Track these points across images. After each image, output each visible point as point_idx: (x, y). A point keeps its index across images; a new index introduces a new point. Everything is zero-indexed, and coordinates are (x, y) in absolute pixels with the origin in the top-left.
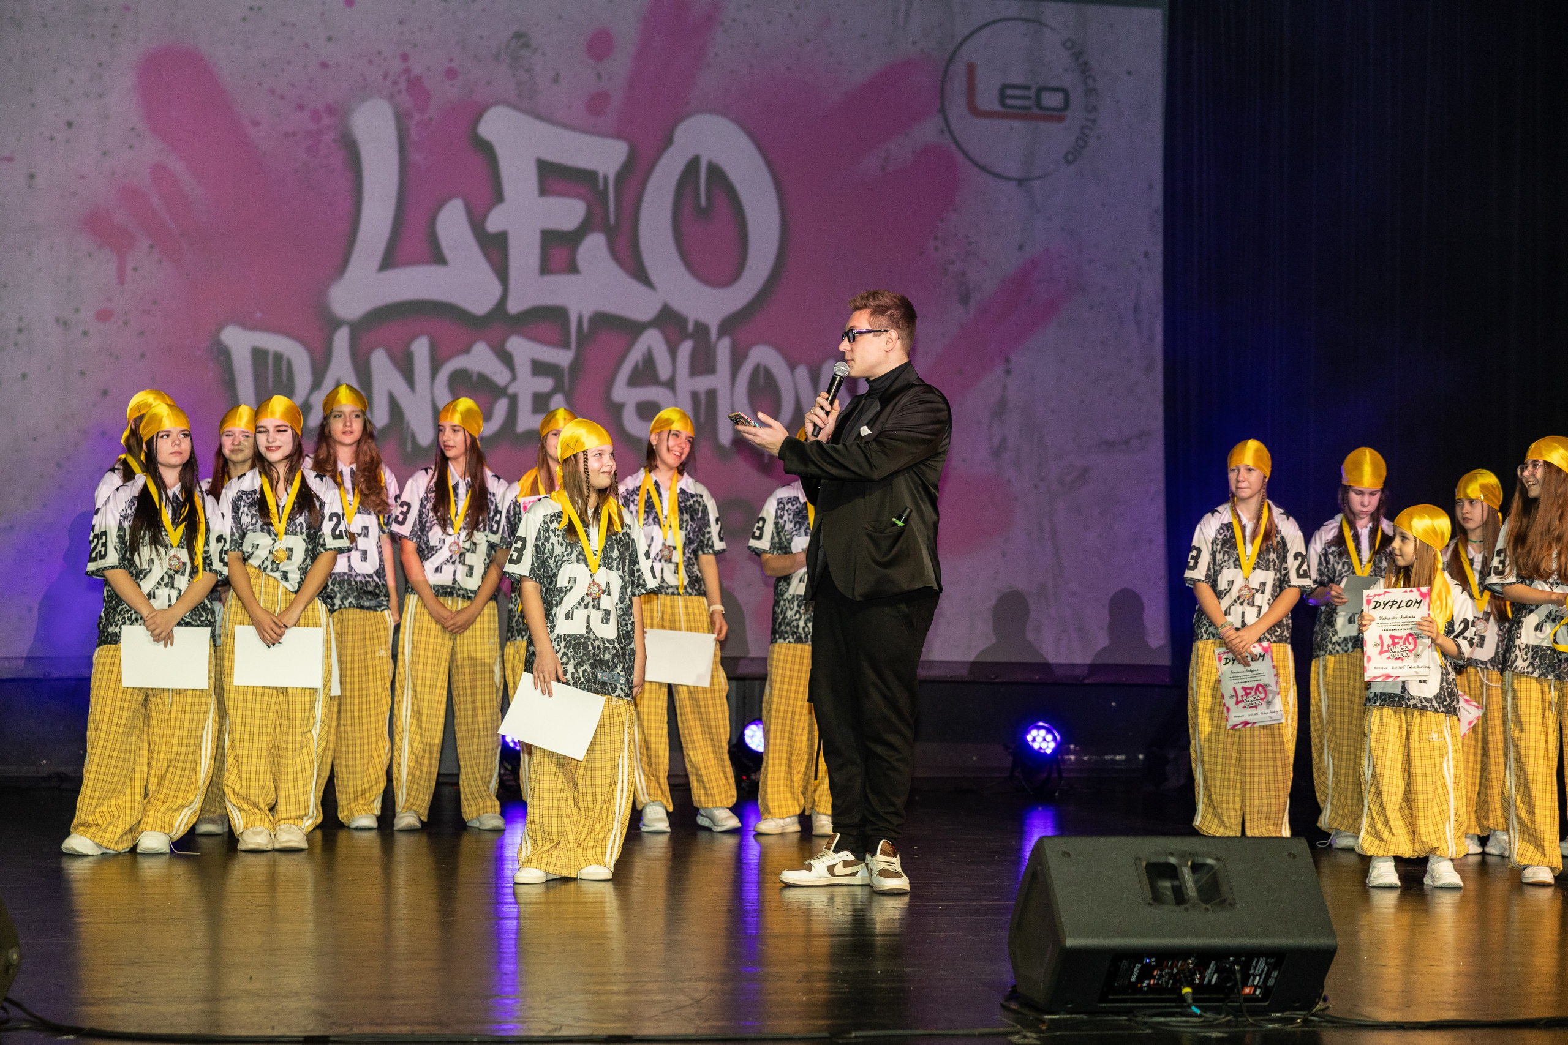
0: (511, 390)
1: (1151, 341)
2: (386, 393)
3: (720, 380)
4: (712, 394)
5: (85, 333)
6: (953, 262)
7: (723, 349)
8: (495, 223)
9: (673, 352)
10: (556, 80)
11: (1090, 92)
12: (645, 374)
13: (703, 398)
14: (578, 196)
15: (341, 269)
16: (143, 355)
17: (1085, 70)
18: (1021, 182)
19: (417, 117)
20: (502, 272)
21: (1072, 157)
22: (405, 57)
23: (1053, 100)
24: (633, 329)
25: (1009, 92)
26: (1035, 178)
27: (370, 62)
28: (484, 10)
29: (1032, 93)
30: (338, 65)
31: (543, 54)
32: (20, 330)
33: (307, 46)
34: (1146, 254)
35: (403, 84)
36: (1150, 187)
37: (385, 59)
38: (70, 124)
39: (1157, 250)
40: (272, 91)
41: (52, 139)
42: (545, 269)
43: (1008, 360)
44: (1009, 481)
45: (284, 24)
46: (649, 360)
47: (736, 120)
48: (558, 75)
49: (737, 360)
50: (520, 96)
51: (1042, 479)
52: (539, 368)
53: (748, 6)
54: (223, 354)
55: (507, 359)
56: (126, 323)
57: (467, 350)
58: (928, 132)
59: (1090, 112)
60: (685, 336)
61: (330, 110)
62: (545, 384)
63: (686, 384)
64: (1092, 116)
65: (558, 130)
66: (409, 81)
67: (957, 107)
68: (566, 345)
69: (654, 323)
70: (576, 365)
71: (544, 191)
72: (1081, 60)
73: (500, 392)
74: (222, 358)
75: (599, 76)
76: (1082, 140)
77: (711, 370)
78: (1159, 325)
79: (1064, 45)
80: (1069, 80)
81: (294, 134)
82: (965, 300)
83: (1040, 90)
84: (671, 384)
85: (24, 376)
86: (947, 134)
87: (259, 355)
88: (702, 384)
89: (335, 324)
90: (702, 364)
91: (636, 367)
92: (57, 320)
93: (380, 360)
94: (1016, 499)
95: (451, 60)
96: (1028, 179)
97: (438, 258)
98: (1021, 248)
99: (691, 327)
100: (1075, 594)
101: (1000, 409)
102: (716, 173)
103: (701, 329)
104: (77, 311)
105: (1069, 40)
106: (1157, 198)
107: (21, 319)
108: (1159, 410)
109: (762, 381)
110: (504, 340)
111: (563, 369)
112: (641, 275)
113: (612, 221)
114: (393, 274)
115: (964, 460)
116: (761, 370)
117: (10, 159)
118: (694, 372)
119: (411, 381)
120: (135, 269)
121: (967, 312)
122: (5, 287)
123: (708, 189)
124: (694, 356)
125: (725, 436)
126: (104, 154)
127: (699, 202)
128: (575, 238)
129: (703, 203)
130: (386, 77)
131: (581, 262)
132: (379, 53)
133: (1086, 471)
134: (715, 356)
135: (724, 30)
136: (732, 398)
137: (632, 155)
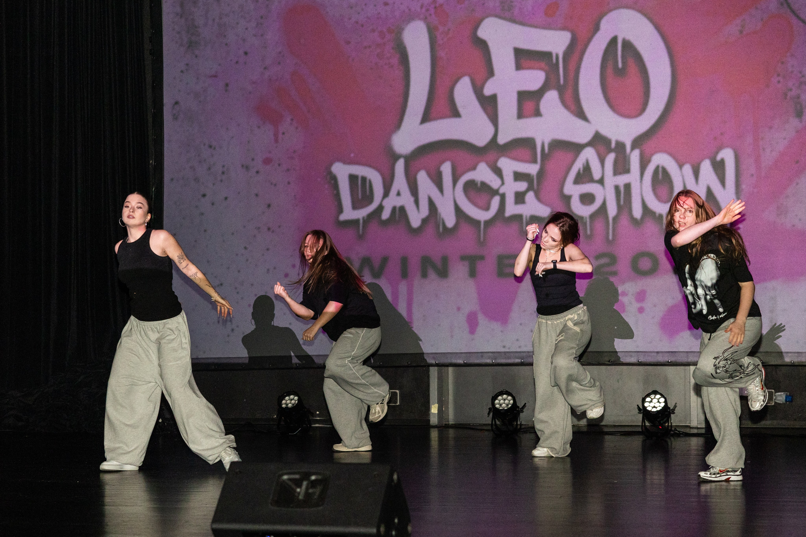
0: (501, 191)
2: (427, 197)
3: (633, 177)
4: (628, 187)
5: (257, 172)
6: (791, 90)
7: (635, 157)
8: (488, 91)
9: (602, 162)
12: (585, 176)
13: (622, 189)
14: (541, 69)
15: (398, 125)
16: (289, 183)
19: (441, 29)
20: (494, 119)
24: (578, 148)
30: (394, 3)
32: (223, 173)
35: (432, 11)
38: (246, 53)
40: (357, 23)
41: (237, 62)
42: (520, 116)
46: (587, 168)
47: (639, 11)
49: (644, 165)
50: (502, 10)
52: (518, 176)
54: (334, 179)
55: (498, 172)
56: (279, 165)
57: (474, 168)
60: (610, 150)
61: (390, 30)
62: (522, 186)
63: (611, 181)
65: (526, 29)
66: (436, 7)
68: (535, 161)
69: (589, 144)
70: (541, 173)
71: (519, 67)
73: (495, 192)
74: (333, 182)
77: (627, 171)
81: (370, 47)
82: (799, 115)
84: (601, 181)
85: (226, 198)
86: (785, 5)
87: (353, 178)
88: (622, 180)
89: (395, 157)
90: (621, 167)
91: (579, 170)
92: (243, 166)
93: (422, 178)
97: (456, 114)
99: (613, 145)
102: (628, 46)
103: (620, 146)
104: (253, 159)
107: (223, 166)
109: (660, 177)
110: (496, 161)
111: (533, 176)
112: (581, 114)
113: (562, 82)
114: (427, 125)
115: (800, 220)
116: (660, 169)
117: (215, 76)
118: (616, 172)
119: (441, 188)
120: (283, 133)
121: (801, 122)
122: (215, 148)
123: (623, 57)
124: (616, 163)
125: (637, 212)
126: (265, 68)
127: (618, 66)
128: (538, 95)
129: (620, 65)
130: (422, 7)
131: (543, 109)
134: (629, 162)
136: (641, 188)
137: (574, 39)
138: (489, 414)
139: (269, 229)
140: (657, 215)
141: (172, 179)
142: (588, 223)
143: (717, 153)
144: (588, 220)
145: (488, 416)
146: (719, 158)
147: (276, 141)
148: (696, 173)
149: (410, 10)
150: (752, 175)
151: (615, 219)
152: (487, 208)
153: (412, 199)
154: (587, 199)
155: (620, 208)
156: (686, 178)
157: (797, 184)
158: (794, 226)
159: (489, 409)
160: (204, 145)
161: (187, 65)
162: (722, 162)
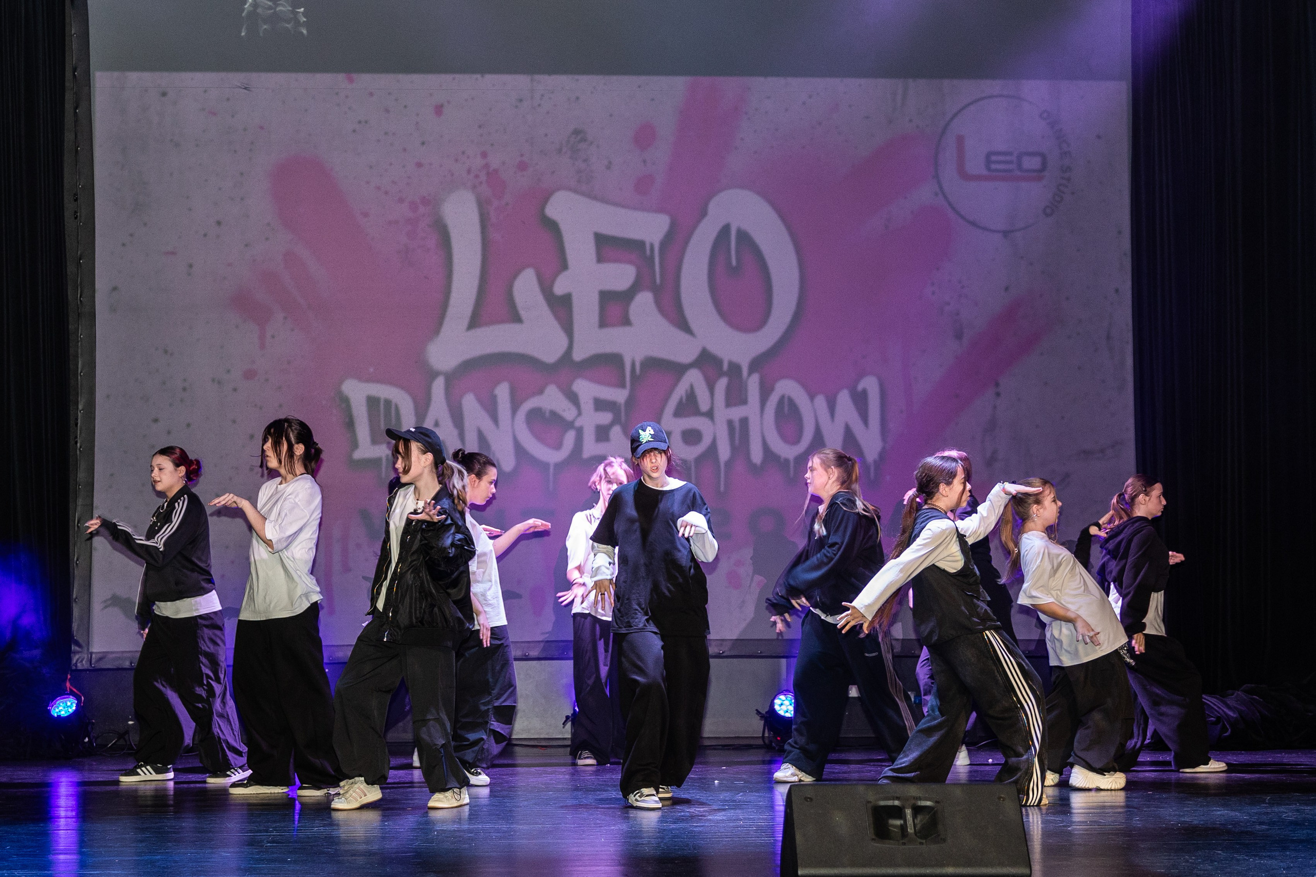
0: (577, 424)
1: (1123, 364)
2: (475, 430)
3: (751, 410)
4: (744, 421)
5: (235, 390)
6: (949, 304)
7: (753, 384)
8: (560, 288)
9: (711, 388)
10: (609, 167)
12: (688, 406)
13: (737, 425)
14: (630, 262)
15: (437, 330)
16: (280, 406)
18: (1006, 234)
19: (495, 203)
20: (568, 327)
22: (484, 155)
24: (678, 370)
27: (456, 160)
28: (548, 113)
30: (431, 164)
31: (598, 147)
32: (184, 389)
33: (405, 150)
34: (1117, 291)
35: (483, 178)
36: (1120, 232)
37: (468, 157)
38: (219, 223)
39: (1126, 287)
40: (379, 188)
41: (205, 235)
42: (603, 323)
43: (997, 385)
45: (386, 133)
46: (691, 396)
47: (759, 193)
48: (610, 163)
49: (765, 391)
50: (579, 181)
52: (600, 405)
53: (769, 98)
54: (344, 402)
55: (574, 399)
56: (267, 380)
57: (541, 392)
58: (925, 194)
60: (721, 374)
61: (425, 201)
62: (605, 418)
63: (723, 414)
65: (611, 209)
66: (488, 174)
68: (622, 385)
69: (697, 364)
70: (630, 401)
71: (600, 259)
73: (569, 425)
74: (344, 405)
75: (644, 161)
77: (744, 402)
78: (1129, 349)
81: (397, 222)
82: (959, 336)
84: (710, 414)
85: (188, 425)
86: (941, 196)
87: (372, 402)
88: (736, 413)
89: (433, 375)
90: (736, 396)
91: (681, 399)
92: (213, 380)
93: (470, 403)
95: (522, 155)
97: (516, 318)
98: (1007, 289)
99: (725, 367)
101: (992, 426)
102: (744, 238)
103: (735, 369)
104: (229, 371)
106: (1126, 243)
107: (185, 380)
108: (1130, 422)
109: (786, 409)
110: (571, 383)
111: (620, 405)
112: (683, 325)
113: (658, 281)
114: (479, 332)
116: (786, 400)
117: (173, 253)
118: (729, 404)
119: (495, 419)
120: (273, 337)
121: (961, 345)
122: (172, 354)
123: (737, 252)
124: (729, 391)
125: (757, 456)
126: (246, 245)
127: (730, 263)
128: (627, 296)
129: (734, 262)
130: (469, 171)
131: (633, 316)
132: (463, 153)
133: (1067, 475)
134: (746, 390)
135: (749, 119)
136: (762, 424)
137: (673, 226)
138: (564, 724)
139: (252, 469)
140: (782, 460)
141: (108, 396)
142: (693, 468)
143: (857, 381)
144: (693, 464)
145: (564, 727)
146: (860, 387)
147: (262, 346)
148: (832, 406)
149: (452, 175)
150: (901, 411)
151: (728, 464)
152: (558, 446)
153: (455, 432)
154: (691, 437)
155: (733, 448)
156: (819, 414)
157: (957, 424)
159: (567, 717)
160: (157, 349)
161: (131, 235)
162: (864, 392)
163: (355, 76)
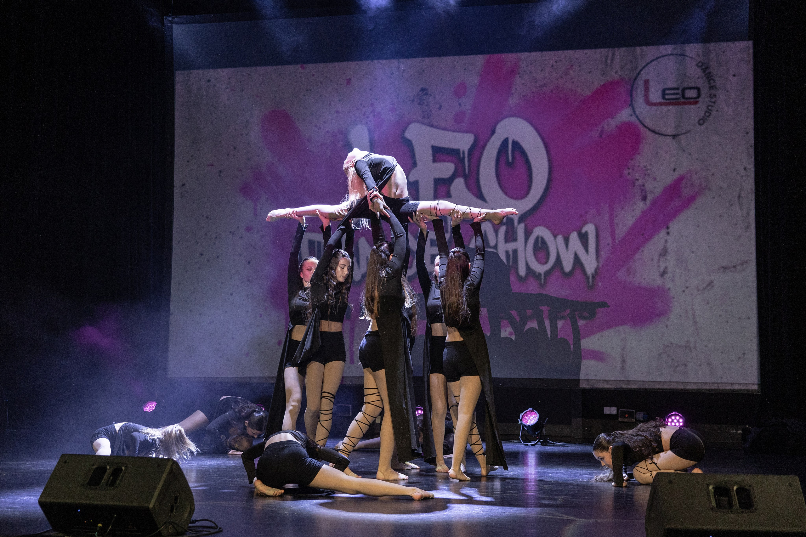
1: (748, 214)
3: (519, 244)
4: (515, 252)
5: (241, 237)
6: (638, 180)
7: (521, 229)
8: (412, 177)
9: (496, 232)
10: (440, 108)
11: (711, 88)
13: (511, 253)
14: (451, 161)
16: (264, 245)
17: (709, 77)
18: (674, 137)
19: (378, 131)
21: (701, 122)
22: (373, 105)
23: (692, 94)
25: (667, 92)
26: (682, 134)
27: (358, 109)
28: (407, 80)
29: (680, 91)
30: (344, 111)
31: (434, 97)
32: (216, 237)
33: (330, 104)
34: (745, 169)
35: (372, 117)
36: (747, 133)
37: (364, 107)
38: (235, 148)
39: (751, 167)
40: (316, 126)
41: (228, 155)
43: (668, 228)
44: (669, 289)
45: (321, 96)
47: (525, 119)
48: (441, 106)
49: (527, 235)
50: (424, 117)
51: (687, 288)
53: (531, 64)
56: (257, 232)
58: (624, 115)
59: (712, 98)
61: (340, 132)
63: (503, 246)
64: (713, 100)
65: (441, 132)
66: (374, 115)
67: (639, 102)
71: (435, 160)
72: (707, 71)
75: (460, 104)
76: (708, 113)
77: (515, 240)
78: (752, 205)
79: (697, 65)
80: (700, 83)
81: (325, 144)
82: (644, 198)
83: (684, 90)
84: (495, 248)
85: (218, 257)
86: (634, 116)
87: (312, 243)
88: (511, 246)
90: (510, 236)
92: (230, 232)
93: (362, 242)
94: (673, 298)
95: (393, 104)
96: (678, 135)
98: (674, 170)
100: (706, 346)
101: (664, 252)
102: (517, 146)
103: (510, 221)
104: (238, 228)
105: (700, 62)
106: (751, 139)
107: (216, 233)
108: (753, 249)
109: (540, 245)
112: (481, 196)
113: (467, 172)
115: (644, 279)
116: (540, 239)
117: (213, 165)
118: (507, 241)
120: (261, 208)
121: (645, 204)
122: (210, 219)
123: (512, 153)
124: (506, 233)
125: (522, 271)
126: (248, 160)
127: (508, 160)
128: (448, 181)
129: (510, 160)
130: (364, 115)
131: (452, 192)
132: (361, 104)
133: (712, 282)
134: (516, 233)
135: (520, 77)
136: (525, 253)
137: (476, 140)
139: (249, 280)
140: (537, 274)
141: (179, 242)
143: (582, 227)
146: (583, 231)
148: (567, 241)
149: (355, 117)
150: (609, 244)
155: (509, 267)
156: (559, 246)
157: (643, 251)
158: (639, 283)
160: (203, 216)
161: (192, 156)
162: (586, 233)
163: (305, 65)
